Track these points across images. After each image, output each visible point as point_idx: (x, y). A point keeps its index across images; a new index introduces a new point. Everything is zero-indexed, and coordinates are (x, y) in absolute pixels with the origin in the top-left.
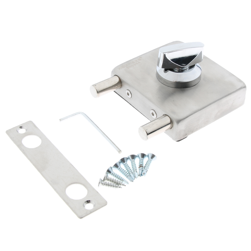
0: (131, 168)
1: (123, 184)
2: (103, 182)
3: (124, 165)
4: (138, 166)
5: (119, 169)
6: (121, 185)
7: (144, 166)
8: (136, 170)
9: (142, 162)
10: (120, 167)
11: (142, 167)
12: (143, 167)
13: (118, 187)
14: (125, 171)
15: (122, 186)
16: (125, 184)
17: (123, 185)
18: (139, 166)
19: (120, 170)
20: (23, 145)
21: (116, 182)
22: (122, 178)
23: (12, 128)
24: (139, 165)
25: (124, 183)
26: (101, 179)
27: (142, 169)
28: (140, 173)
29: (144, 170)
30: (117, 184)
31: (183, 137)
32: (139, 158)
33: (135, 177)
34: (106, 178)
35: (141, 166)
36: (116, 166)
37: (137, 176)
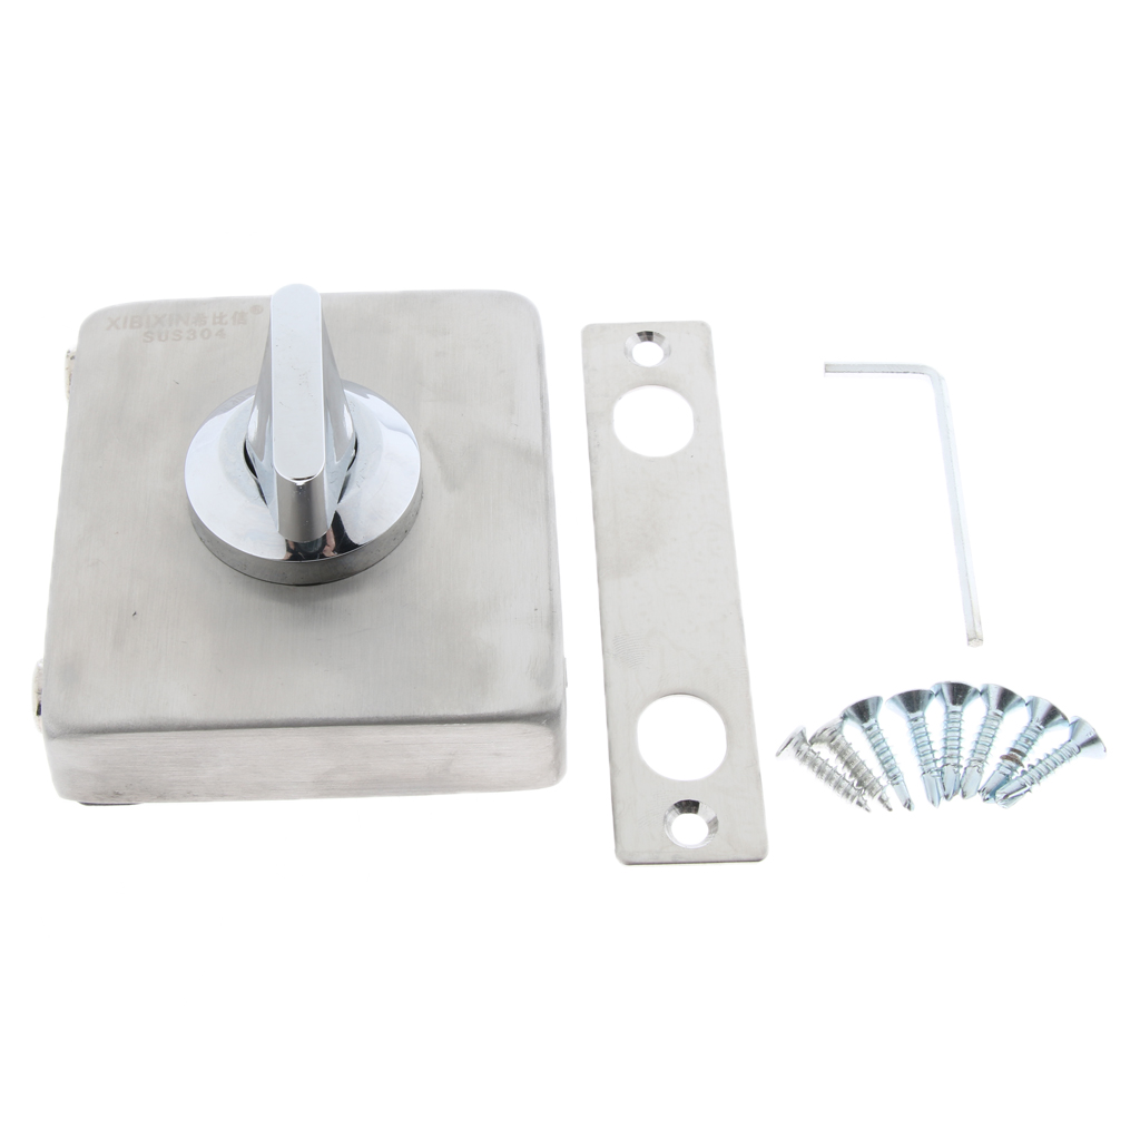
0: (966, 753)
1: (885, 798)
2: (801, 745)
3: (948, 713)
4: (1002, 745)
5: (916, 720)
6: (873, 796)
7: (1025, 762)
8: (980, 761)
9: (1030, 742)
10: (923, 717)
11: (1014, 765)
12: (1019, 763)
13: (853, 798)
15: (873, 802)
16: (891, 803)
17: (881, 800)
18: (1006, 753)
19: (913, 729)
20: (610, 422)
21: (860, 774)
22: (896, 771)
23: (614, 325)
24: (1011, 746)
25: (890, 793)
27: (1008, 772)
28: (990, 786)
29: (1017, 778)
32: (1033, 715)
35: (1014, 756)
36: (912, 701)
37: (970, 788)
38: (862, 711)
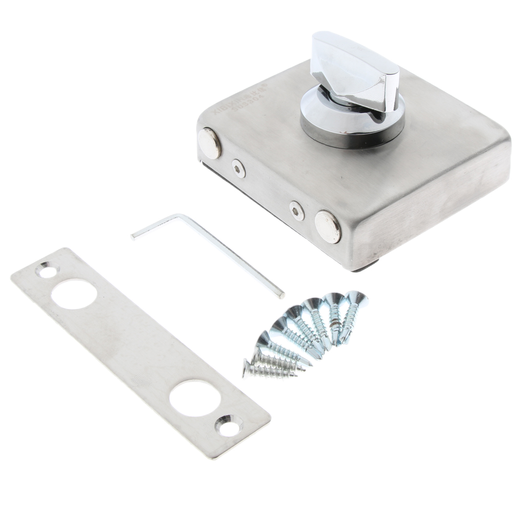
0: (313, 328)
1: (300, 367)
2: (249, 367)
3: (296, 323)
4: (327, 323)
5: (286, 332)
6: (295, 369)
7: (341, 322)
8: (324, 332)
9: (337, 313)
10: (288, 329)
11: (337, 325)
12: (340, 324)
13: (287, 375)
14: (299, 336)
15: (296, 372)
16: (304, 368)
17: (299, 369)
18: (330, 324)
19: (288, 336)
20: (55, 304)
21: (282, 365)
22: (295, 355)
23: (24, 269)
24: (330, 320)
25: (299, 364)
26: (247, 362)
27: (338, 329)
28: (335, 339)
29: (343, 330)
30: (285, 368)
31: (369, 261)
32: (328, 303)
33: (325, 348)
34: (258, 358)
35: (335, 322)
36: (278, 326)
37: (328, 345)
38: (263, 341)
